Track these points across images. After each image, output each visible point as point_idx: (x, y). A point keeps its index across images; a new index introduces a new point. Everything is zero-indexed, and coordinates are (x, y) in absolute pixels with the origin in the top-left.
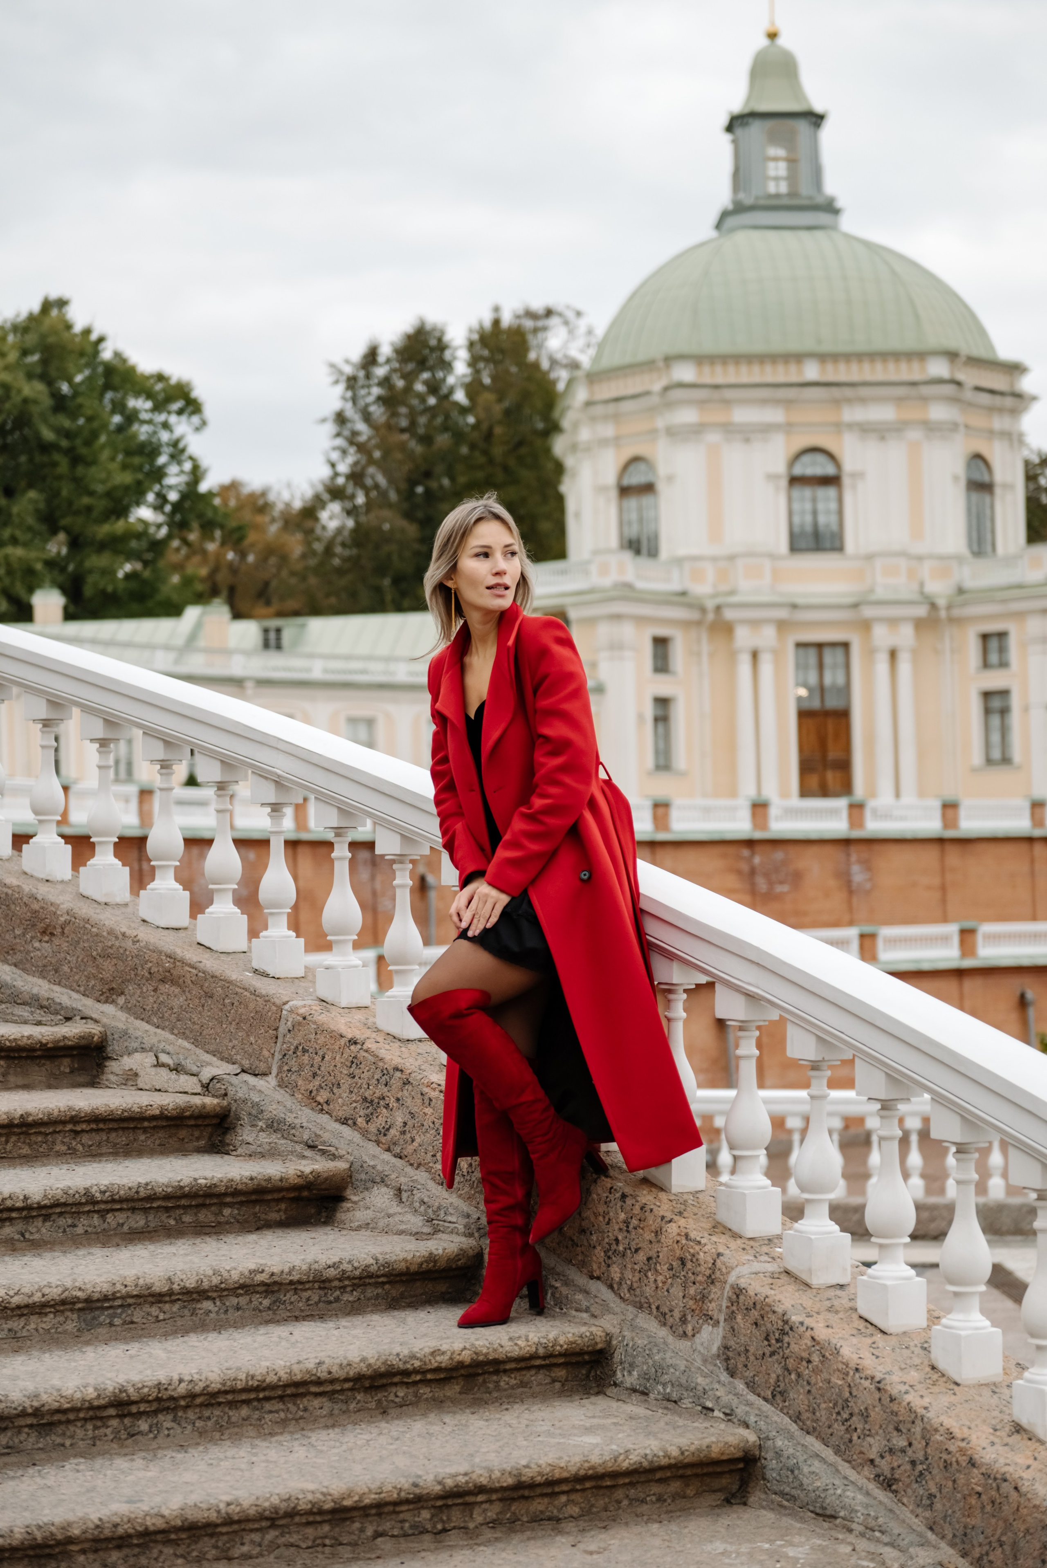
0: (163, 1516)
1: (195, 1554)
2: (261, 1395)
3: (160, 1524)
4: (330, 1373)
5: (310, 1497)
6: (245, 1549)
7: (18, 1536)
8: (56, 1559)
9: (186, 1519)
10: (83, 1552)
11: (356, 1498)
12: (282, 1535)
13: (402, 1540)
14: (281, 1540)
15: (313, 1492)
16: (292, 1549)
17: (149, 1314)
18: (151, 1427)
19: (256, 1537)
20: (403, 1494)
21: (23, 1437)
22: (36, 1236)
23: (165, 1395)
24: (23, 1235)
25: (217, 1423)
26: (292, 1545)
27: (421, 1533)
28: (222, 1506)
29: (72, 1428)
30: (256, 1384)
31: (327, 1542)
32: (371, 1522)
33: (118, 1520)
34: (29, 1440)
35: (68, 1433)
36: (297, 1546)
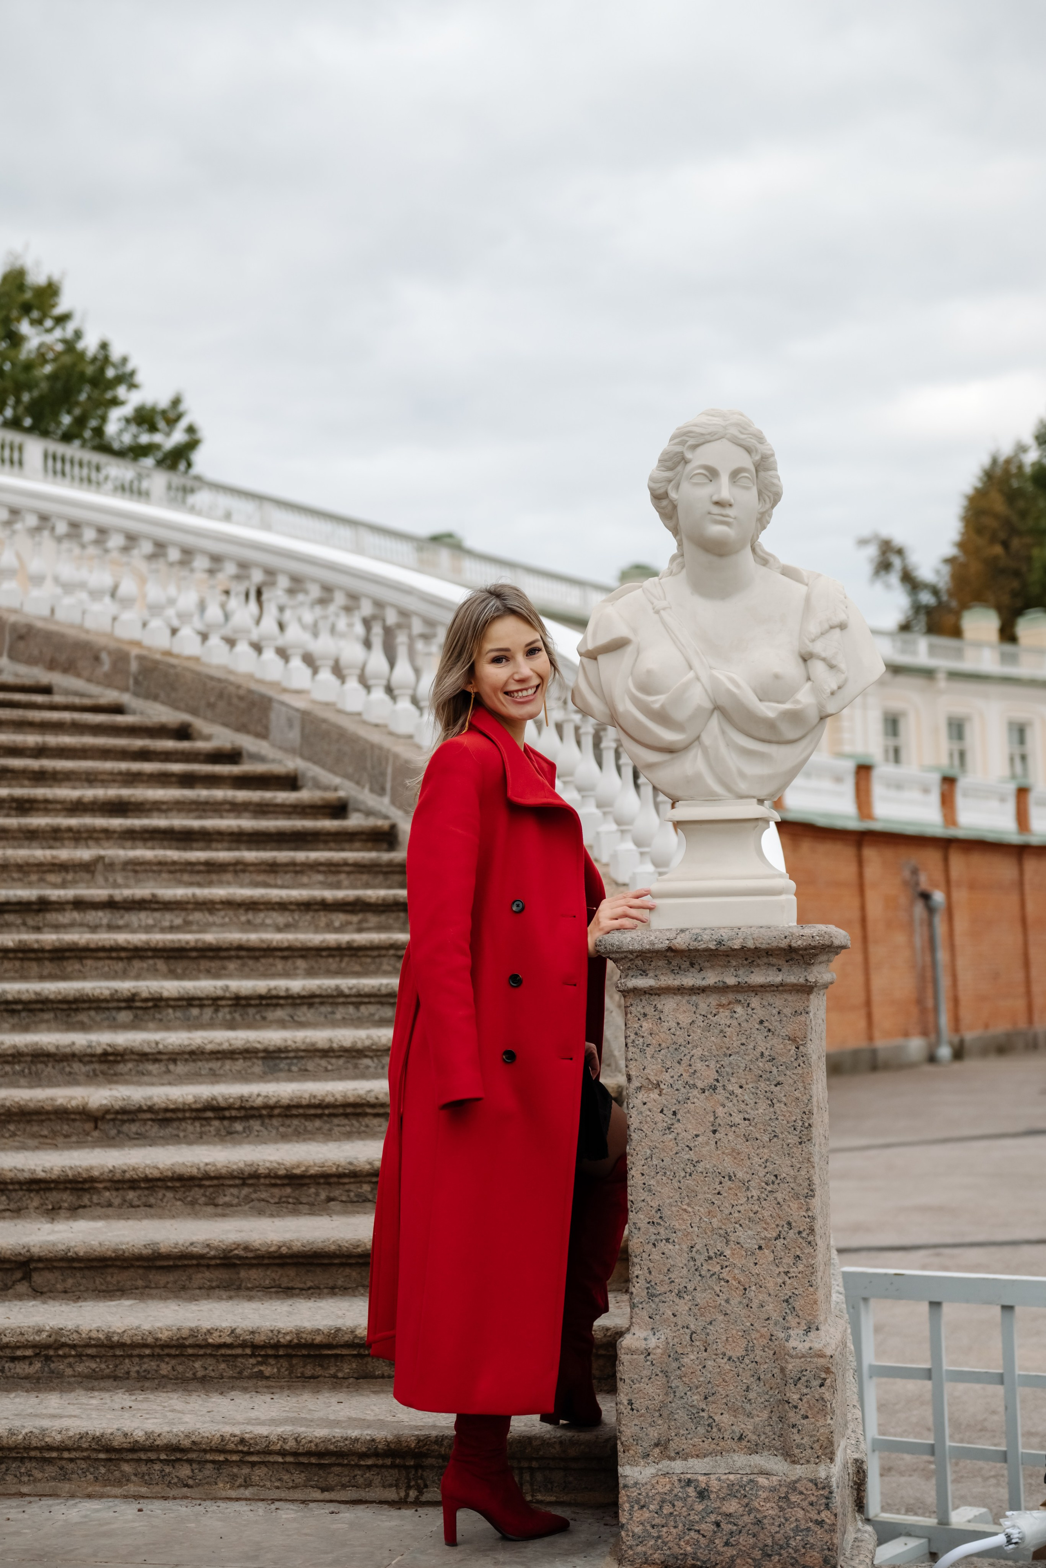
0: (158, 1168)
1: (189, 1199)
2: (327, 1112)
3: (156, 1174)
4: (377, 1098)
5: (268, 1165)
6: (227, 1199)
7: (56, 1172)
8: (89, 1193)
9: (175, 1172)
10: (107, 1189)
11: (303, 1169)
12: (255, 1192)
13: (349, 1205)
14: (254, 1196)
15: (271, 1162)
16: (263, 1203)
17: (319, 1065)
18: (244, 1128)
19: (235, 1191)
20: (340, 1169)
21: (148, 1127)
22: (303, 1019)
23: (248, 1105)
24: (292, 1017)
25: (296, 1130)
26: (263, 1200)
27: (364, 1201)
28: (202, 1165)
29: (184, 1124)
30: (317, 1102)
31: (291, 1200)
32: (324, 1189)
33: (125, 1168)
34: (154, 1130)
35: (181, 1128)
36: (268, 1201)
